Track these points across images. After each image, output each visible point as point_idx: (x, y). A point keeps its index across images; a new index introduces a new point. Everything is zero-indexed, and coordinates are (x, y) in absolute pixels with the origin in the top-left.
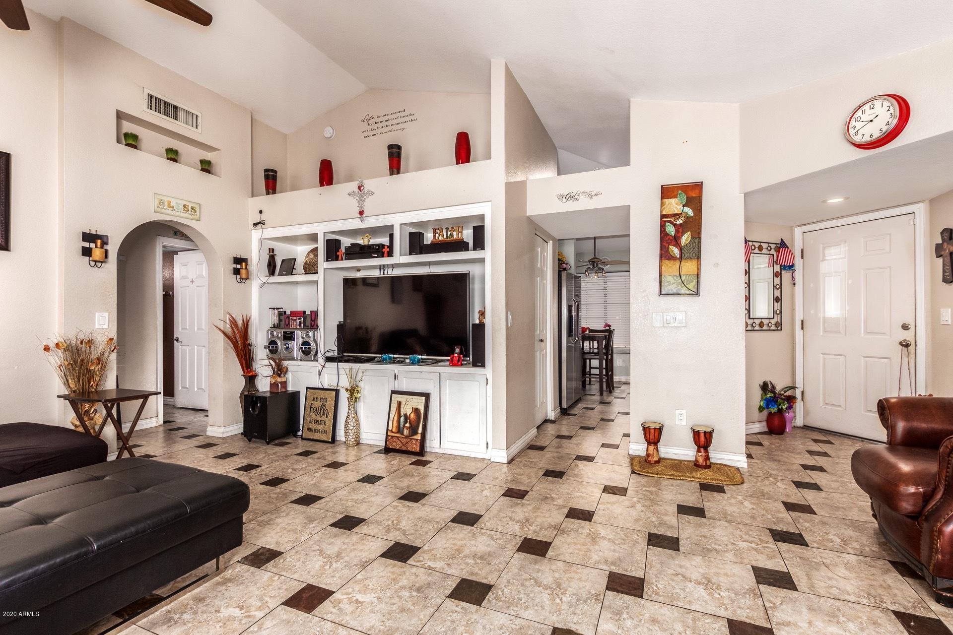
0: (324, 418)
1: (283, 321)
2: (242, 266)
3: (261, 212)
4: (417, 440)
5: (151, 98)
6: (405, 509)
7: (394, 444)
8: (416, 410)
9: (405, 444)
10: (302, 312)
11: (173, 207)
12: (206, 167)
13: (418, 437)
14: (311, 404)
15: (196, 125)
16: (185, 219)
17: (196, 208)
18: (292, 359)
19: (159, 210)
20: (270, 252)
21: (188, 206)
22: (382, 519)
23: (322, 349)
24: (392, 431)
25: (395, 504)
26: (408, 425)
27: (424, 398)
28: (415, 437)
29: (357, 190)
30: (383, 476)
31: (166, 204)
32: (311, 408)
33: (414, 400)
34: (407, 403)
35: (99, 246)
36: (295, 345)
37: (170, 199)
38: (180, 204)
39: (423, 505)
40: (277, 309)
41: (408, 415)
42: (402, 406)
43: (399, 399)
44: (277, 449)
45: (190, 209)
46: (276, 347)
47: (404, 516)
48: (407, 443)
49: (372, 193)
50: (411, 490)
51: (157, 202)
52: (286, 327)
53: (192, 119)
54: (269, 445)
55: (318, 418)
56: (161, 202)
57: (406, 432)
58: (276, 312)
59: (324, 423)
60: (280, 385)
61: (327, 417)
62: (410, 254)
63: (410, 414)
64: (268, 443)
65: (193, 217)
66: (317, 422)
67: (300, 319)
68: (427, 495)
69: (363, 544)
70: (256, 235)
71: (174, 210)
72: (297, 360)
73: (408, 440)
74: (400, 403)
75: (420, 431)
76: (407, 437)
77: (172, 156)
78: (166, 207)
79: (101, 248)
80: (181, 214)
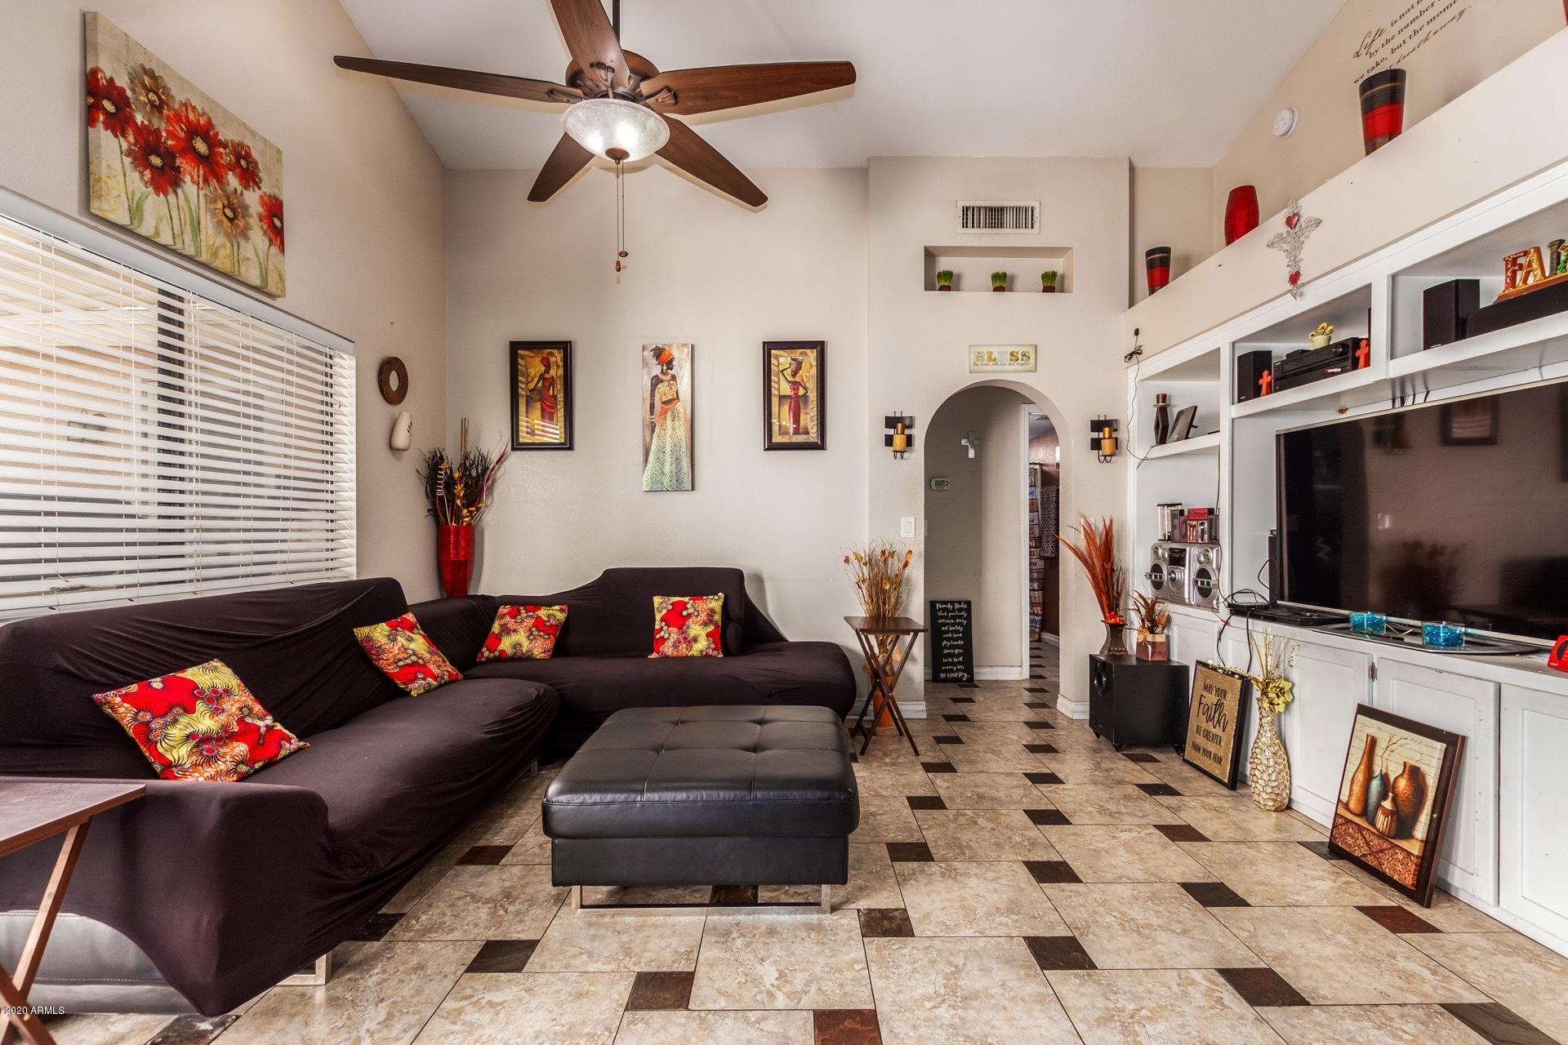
0: (1218, 731)
1: (1178, 528)
2: (1104, 435)
3: (1137, 332)
4: (1409, 854)
5: (967, 211)
6: (1200, 1001)
7: (1350, 840)
8: (1415, 774)
9: (1377, 853)
10: (1206, 511)
11: (995, 360)
12: (1052, 283)
13: (1415, 848)
14: (1202, 695)
15: (1032, 224)
17: (1028, 352)
18: (1180, 601)
19: (976, 368)
20: (1158, 402)
21: (1017, 353)
22: (1126, 988)
23: (1225, 590)
24: (1346, 806)
25: (1196, 975)
26: (1387, 804)
27: (1440, 747)
28: (1404, 844)
29: (1284, 229)
30: (1249, 902)
31: (986, 357)
32: (1200, 703)
33: (1412, 745)
34: (1393, 747)
35: (899, 432)
36: (1186, 575)
37: (990, 349)
38: (1006, 352)
39: (1261, 1020)
40: (1169, 505)
41: (1392, 779)
42: (1379, 751)
43: (1373, 732)
44: (1130, 765)
45: (1020, 357)
46: (1161, 577)
47: (1182, 1014)
48: (1382, 851)
49: (1318, 222)
50: (1277, 970)
51: (973, 357)
52: (1182, 540)
53: (1024, 217)
54: (1119, 754)
55: (1210, 726)
56: (979, 356)
57: (1381, 821)
58: (1167, 511)
59: (1216, 739)
60: (1150, 647)
61: (1224, 731)
62: (1427, 346)
63: (1396, 779)
64: (1118, 749)
65: (1025, 367)
66: (1207, 734)
67: (1202, 524)
68: (1305, 1003)
69: (1029, 1012)
70: (1133, 374)
71: (997, 364)
72: (1190, 605)
73: (1385, 846)
74: (1372, 743)
75: (1421, 830)
76: (1382, 836)
77: (998, 284)
78: (985, 362)
79: (903, 433)
80: (1008, 368)
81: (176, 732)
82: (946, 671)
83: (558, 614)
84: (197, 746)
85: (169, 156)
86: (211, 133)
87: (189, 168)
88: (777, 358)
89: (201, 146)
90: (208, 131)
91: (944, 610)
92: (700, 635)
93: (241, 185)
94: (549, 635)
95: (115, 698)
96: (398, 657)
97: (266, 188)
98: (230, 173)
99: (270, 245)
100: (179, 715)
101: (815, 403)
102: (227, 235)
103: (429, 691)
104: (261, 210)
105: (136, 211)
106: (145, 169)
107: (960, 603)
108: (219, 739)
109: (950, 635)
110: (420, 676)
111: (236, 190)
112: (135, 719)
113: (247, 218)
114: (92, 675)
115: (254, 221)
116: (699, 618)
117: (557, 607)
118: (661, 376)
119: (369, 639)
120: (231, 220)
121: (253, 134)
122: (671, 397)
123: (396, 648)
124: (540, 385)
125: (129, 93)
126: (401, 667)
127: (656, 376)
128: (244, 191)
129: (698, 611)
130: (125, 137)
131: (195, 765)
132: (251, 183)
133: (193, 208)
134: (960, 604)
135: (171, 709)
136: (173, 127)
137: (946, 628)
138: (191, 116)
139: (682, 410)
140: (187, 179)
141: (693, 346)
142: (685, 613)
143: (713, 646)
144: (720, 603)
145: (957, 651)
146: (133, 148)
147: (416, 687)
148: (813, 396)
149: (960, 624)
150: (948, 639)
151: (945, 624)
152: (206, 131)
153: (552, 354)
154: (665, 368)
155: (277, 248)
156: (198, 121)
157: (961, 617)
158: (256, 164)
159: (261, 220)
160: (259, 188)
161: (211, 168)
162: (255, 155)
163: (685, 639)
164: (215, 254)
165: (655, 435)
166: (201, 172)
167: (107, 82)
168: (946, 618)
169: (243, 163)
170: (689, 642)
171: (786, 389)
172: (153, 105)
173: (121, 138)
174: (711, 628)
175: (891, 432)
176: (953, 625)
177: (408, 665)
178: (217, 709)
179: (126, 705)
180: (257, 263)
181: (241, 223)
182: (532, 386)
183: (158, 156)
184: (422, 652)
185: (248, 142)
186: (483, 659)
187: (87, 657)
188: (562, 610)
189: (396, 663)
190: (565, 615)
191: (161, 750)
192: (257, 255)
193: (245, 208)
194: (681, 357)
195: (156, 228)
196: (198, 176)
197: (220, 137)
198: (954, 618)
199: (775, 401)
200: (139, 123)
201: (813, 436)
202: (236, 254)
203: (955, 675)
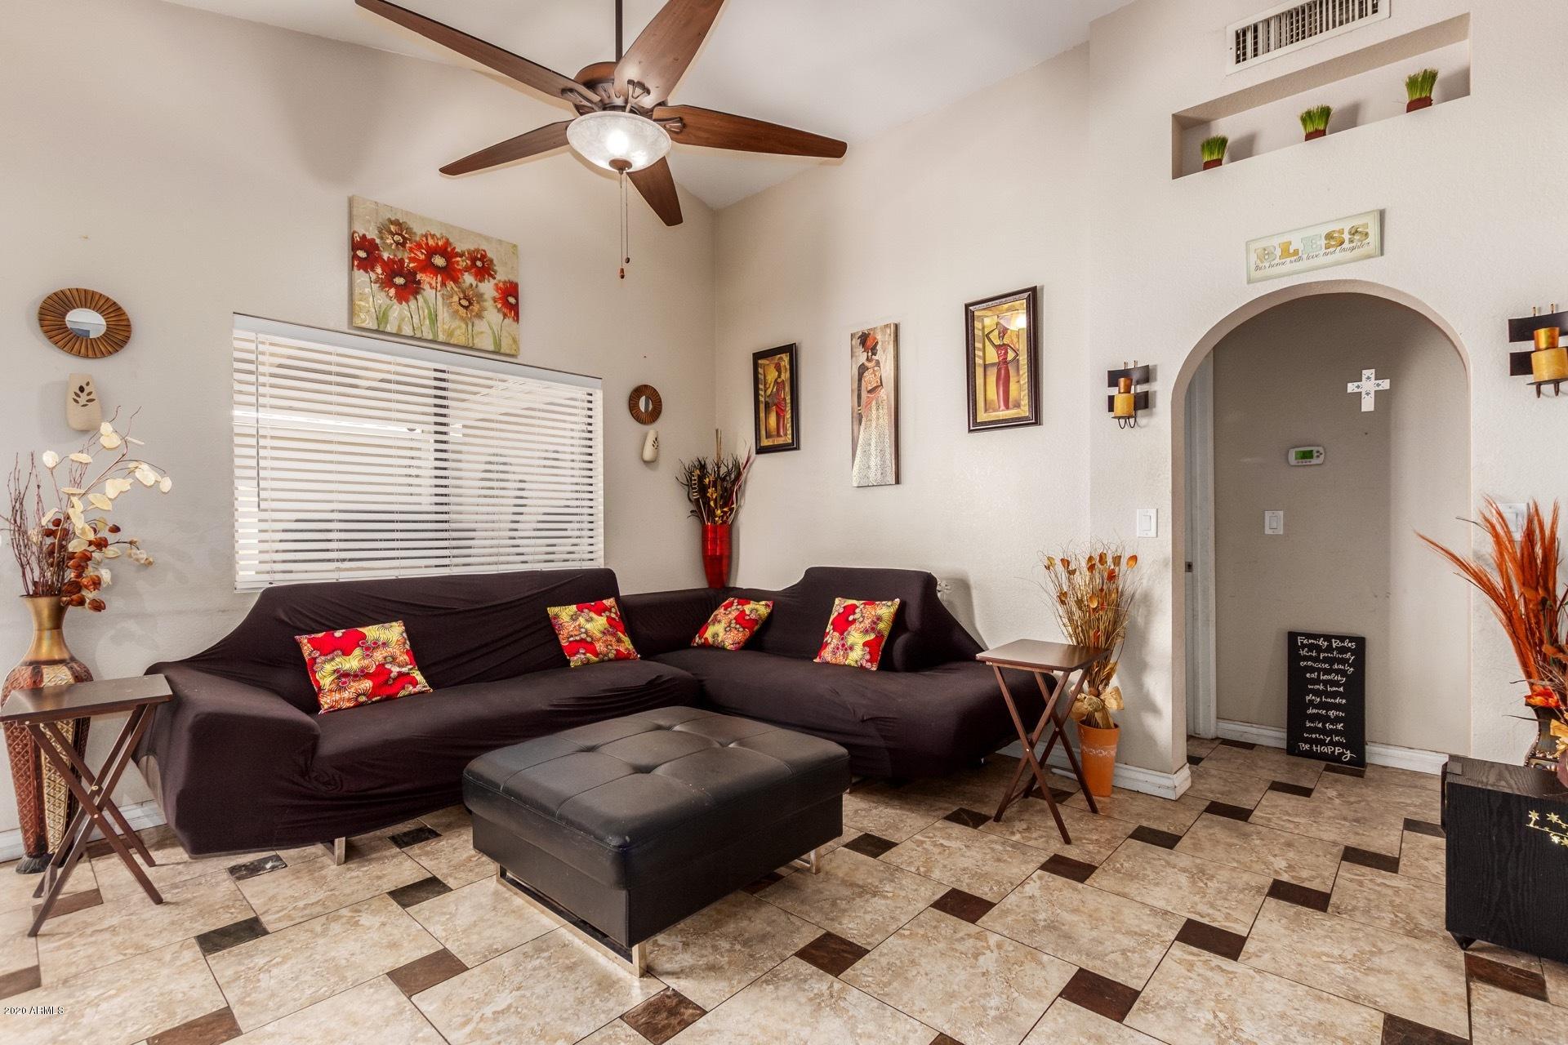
2: (1537, 344)
5: (1243, 35)
11: (1296, 252)
12: (1425, 92)
15: (1374, 5)
16: (1335, 267)
17: (1365, 226)
19: (1259, 274)
21: (1341, 232)
31: (1278, 252)
35: (1123, 390)
37: (1285, 239)
38: (1318, 236)
45: (1346, 236)
51: (1253, 258)
56: (1265, 254)
65: (1357, 252)
71: (1300, 259)
77: (1311, 129)
78: (1277, 261)
79: (1128, 391)
80: (1322, 260)
81: (329, 667)
82: (1311, 741)
83: (761, 609)
84: (338, 678)
85: (411, 277)
86: (449, 249)
87: (428, 279)
88: (981, 319)
89: (439, 261)
90: (446, 249)
91: (1311, 647)
92: (856, 644)
93: (476, 280)
94: (744, 628)
95: (304, 640)
96: (571, 633)
97: (502, 275)
98: (466, 274)
99: (504, 318)
100: (337, 656)
101: (1026, 366)
102: (462, 319)
103: (587, 664)
104: (496, 294)
105: (382, 318)
106: (391, 288)
107: (1342, 638)
108: (356, 676)
109: (1321, 687)
110: (582, 651)
111: (471, 285)
112: (310, 655)
113: (481, 303)
114: (298, 623)
115: (489, 304)
116: (862, 625)
117: (763, 603)
118: (867, 364)
119: (556, 617)
120: (466, 308)
121: (488, 239)
122: (875, 385)
123: (573, 626)
124: (775, 390)
125: (378, 241)
126: (570, 642)
127: (863, 364)
128: (479, 284)
129: (863, 617)
130: (373, 270)
131: (331, 691)
132: (487, 276)
133: (431, 306)
134: (1343, 642)
135: (334, 651)
136: (415, 254)
137: (1315, 675)
138: (431, 242)
139: (885, 398)
140: (426, 287)
141: (896, 326)
142: (851, 618)
143: (868, 657)
144: (893, 610)
145: (1332, 714)
146: (380, 276)
147: (576, 660)
148: (1023, 359)
149: (1343, 673)
150: (1317, 693)
151: (1312, 670)
152: (446, 251)
153: (781, 358)
154: (870, 354)
155: (511, 319)
156: (437, 244)
157: (1344, 661)
158: (491, 261)
159: (495, 302)
160: (494, 278)
161: (449, 273)
162: (490, 255)
163: (843, 645)
164: (451, 334)
165: (862, 428)
166: (439, 278)
167: (360, 238)
168: (1316, 660)
169: (479, 264)
170: (846, 649)
171: (992, 356)
172: (397, 243)
173: (371, 273)
174: (872, 636)
175: (1114, 391)
176: (1327, 672)
177: (576, 641)
178: (368, 655)
179: (309, 645)
180: (491, 335)
181: (476, 307)
182: (769, 392)
183: (401, 276)
184: (595, 632)
185: (484, 246)
186: (695, 645)
187: (301, 613)
188: (767, 605)
189: (569, 638)
190: (769, 611)
191: (318, 677)
192: (491, 328)
193: (480, 296)
194: (884, 341)
195: (399, 326)
196: (437, 283)
197: (456, 250)
198: (1331, 661)
199: (979, 371)
200: (386, 259)
201: (1025, 411)
202: (470, 331)
203: (1328, 750)
